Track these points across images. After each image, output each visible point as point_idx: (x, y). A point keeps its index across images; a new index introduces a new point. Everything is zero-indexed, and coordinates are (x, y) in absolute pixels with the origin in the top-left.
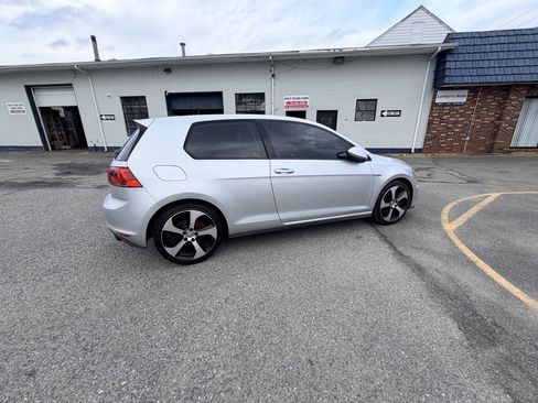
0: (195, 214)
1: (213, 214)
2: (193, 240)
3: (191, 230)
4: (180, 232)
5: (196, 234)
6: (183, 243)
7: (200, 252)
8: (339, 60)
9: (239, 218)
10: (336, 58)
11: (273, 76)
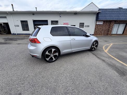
0: (53, 50)
1: (57, 49)
2: (52, 56)
3: (52, 54)
4: (50, 54)
5: (53, 55)
6: (50, 57)
7: (54, 59)
8: (76, 13)
9: (63, 50)
10: (75, 13)
11: (60, 17)
